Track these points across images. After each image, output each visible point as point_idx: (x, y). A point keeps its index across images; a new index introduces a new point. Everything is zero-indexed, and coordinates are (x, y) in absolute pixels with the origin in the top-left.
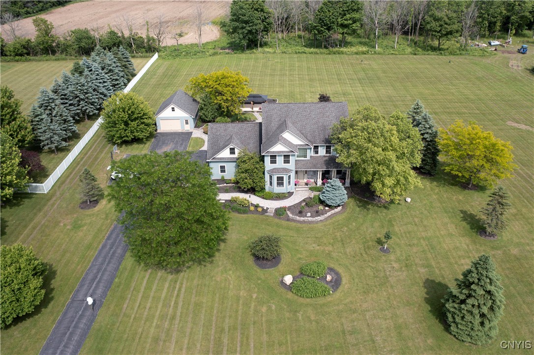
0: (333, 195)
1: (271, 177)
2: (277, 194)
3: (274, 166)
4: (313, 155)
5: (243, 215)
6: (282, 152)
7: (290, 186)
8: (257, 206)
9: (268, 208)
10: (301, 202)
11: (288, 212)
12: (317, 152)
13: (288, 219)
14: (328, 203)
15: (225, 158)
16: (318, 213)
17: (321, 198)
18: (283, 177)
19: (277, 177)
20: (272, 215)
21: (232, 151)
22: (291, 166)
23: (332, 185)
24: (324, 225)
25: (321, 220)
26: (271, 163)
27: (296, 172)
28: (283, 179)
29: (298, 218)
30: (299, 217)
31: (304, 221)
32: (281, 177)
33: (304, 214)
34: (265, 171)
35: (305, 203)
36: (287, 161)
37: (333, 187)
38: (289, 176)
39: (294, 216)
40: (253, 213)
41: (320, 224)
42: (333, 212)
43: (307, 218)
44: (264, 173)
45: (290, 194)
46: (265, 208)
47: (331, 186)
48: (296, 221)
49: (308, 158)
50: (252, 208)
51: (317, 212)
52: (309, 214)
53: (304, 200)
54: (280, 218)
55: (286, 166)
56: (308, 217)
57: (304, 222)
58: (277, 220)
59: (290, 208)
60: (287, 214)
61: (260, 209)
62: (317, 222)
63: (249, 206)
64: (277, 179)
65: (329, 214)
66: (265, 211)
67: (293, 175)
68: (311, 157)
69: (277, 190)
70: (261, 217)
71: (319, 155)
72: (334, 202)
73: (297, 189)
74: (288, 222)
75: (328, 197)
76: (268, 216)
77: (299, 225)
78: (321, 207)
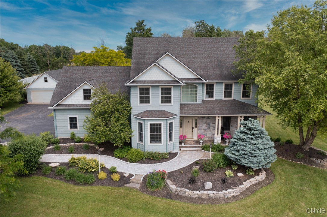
0: (252, 147)
1: (140, 125)
2: (150, 153)
3: (145, 107)
4: (205, 99)
5: (83, 188)
6: (159, 82)
7: (171, 142)
8: (111, 172)
9: (131, 175)
10: (191, 166)
11: (169, 182)
12: (210, 94)
13: (169, 195)
14: (245, 162)
15: (76, 105)
16: (225, 183)
17: (230, 155)
18: (160, 125)
19: (151, 125)
20: (138, 186)
21: (87, 94)
22: (173, 107)
23: (250, 129)
24: (243, 206)
25: (233, 196)
26: (141, 102)
27: (182, 119)
28: (160, 128)
29: (188, 192)
30: (190, 189)
31: (200, 198)
32: (157, 124)
33: (199, 184)
34: (132, 116)
35: (198, 167)
36: (166, 99)
37: (253, 132)
38: (171, 124)
39: (179, 189)
40: (102, 184)
41: (234, 205)
42: (253, 181)
43: (206, 192)
44: (129, 119)
45: (172, 155)
46: (126, 175)
47: (247, 131)
48: (185, 197)
49: (199, 101)
50: (102, 175)
51: (224, 181)
52: (209, 185)
53: (196, 163)
54: (152, 193)
55: (166, 107)
56: (208, 190)
57: (200, 200)
58: (146, 197)
59: (171, 175)
60: (166, 185)
61: (116, 177)
62: (227, 201)
63: (96, 172)
64: (151, 128)
65: (247, 184)
66: (125, 180)
67: (176, 123)
68: (203, 101)
69: (151, 147)
70: (116, 190)
71: (214, 98)
72: (255, 160)
73: (182, 149)
74: (168, 201)
75: (243, 152)
76: (129, 189)
77: (191, 206)
78: (229, 173)
